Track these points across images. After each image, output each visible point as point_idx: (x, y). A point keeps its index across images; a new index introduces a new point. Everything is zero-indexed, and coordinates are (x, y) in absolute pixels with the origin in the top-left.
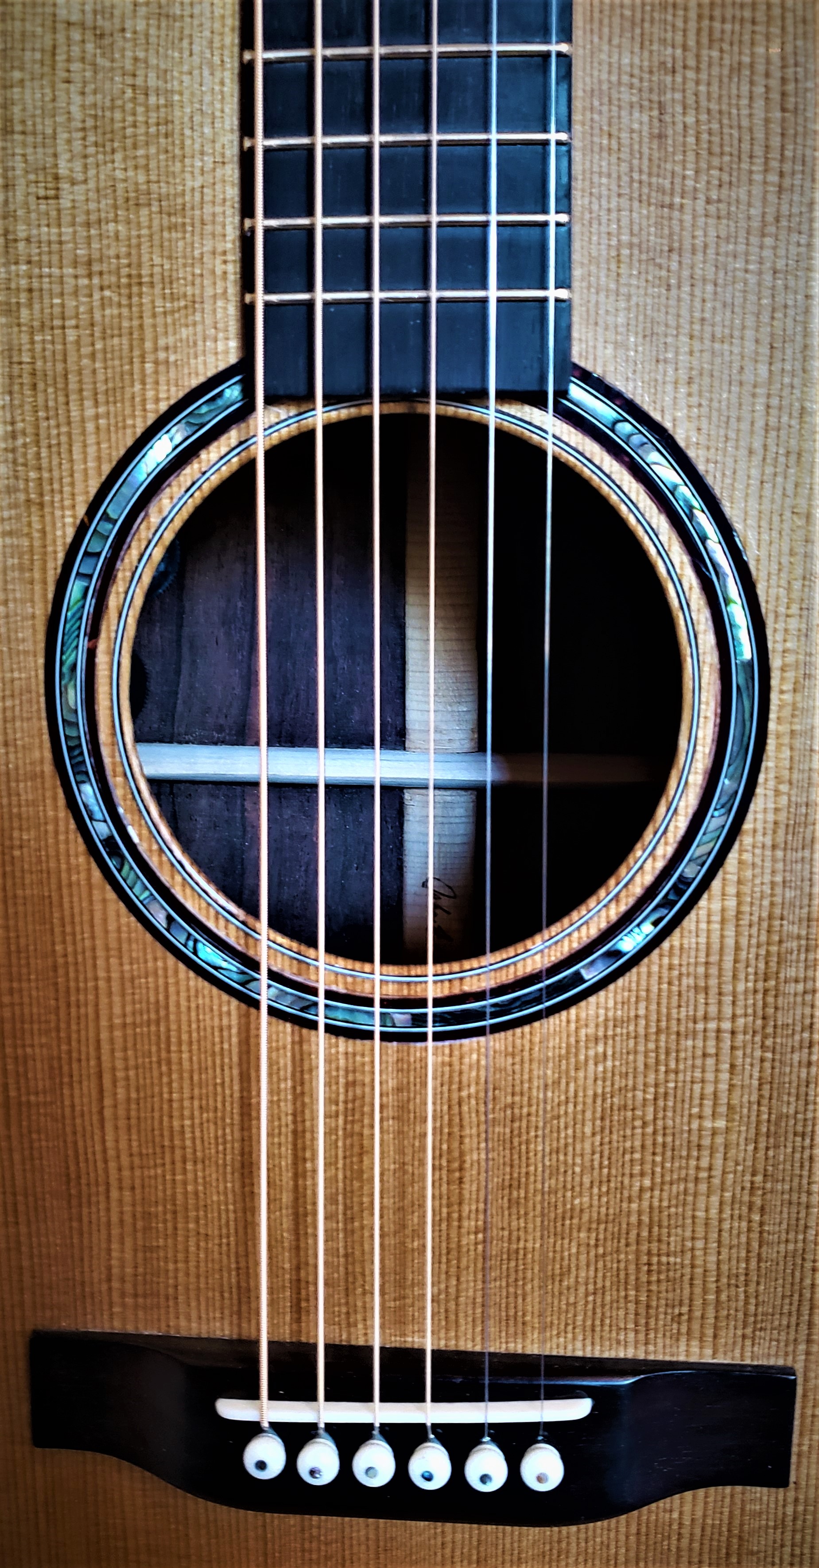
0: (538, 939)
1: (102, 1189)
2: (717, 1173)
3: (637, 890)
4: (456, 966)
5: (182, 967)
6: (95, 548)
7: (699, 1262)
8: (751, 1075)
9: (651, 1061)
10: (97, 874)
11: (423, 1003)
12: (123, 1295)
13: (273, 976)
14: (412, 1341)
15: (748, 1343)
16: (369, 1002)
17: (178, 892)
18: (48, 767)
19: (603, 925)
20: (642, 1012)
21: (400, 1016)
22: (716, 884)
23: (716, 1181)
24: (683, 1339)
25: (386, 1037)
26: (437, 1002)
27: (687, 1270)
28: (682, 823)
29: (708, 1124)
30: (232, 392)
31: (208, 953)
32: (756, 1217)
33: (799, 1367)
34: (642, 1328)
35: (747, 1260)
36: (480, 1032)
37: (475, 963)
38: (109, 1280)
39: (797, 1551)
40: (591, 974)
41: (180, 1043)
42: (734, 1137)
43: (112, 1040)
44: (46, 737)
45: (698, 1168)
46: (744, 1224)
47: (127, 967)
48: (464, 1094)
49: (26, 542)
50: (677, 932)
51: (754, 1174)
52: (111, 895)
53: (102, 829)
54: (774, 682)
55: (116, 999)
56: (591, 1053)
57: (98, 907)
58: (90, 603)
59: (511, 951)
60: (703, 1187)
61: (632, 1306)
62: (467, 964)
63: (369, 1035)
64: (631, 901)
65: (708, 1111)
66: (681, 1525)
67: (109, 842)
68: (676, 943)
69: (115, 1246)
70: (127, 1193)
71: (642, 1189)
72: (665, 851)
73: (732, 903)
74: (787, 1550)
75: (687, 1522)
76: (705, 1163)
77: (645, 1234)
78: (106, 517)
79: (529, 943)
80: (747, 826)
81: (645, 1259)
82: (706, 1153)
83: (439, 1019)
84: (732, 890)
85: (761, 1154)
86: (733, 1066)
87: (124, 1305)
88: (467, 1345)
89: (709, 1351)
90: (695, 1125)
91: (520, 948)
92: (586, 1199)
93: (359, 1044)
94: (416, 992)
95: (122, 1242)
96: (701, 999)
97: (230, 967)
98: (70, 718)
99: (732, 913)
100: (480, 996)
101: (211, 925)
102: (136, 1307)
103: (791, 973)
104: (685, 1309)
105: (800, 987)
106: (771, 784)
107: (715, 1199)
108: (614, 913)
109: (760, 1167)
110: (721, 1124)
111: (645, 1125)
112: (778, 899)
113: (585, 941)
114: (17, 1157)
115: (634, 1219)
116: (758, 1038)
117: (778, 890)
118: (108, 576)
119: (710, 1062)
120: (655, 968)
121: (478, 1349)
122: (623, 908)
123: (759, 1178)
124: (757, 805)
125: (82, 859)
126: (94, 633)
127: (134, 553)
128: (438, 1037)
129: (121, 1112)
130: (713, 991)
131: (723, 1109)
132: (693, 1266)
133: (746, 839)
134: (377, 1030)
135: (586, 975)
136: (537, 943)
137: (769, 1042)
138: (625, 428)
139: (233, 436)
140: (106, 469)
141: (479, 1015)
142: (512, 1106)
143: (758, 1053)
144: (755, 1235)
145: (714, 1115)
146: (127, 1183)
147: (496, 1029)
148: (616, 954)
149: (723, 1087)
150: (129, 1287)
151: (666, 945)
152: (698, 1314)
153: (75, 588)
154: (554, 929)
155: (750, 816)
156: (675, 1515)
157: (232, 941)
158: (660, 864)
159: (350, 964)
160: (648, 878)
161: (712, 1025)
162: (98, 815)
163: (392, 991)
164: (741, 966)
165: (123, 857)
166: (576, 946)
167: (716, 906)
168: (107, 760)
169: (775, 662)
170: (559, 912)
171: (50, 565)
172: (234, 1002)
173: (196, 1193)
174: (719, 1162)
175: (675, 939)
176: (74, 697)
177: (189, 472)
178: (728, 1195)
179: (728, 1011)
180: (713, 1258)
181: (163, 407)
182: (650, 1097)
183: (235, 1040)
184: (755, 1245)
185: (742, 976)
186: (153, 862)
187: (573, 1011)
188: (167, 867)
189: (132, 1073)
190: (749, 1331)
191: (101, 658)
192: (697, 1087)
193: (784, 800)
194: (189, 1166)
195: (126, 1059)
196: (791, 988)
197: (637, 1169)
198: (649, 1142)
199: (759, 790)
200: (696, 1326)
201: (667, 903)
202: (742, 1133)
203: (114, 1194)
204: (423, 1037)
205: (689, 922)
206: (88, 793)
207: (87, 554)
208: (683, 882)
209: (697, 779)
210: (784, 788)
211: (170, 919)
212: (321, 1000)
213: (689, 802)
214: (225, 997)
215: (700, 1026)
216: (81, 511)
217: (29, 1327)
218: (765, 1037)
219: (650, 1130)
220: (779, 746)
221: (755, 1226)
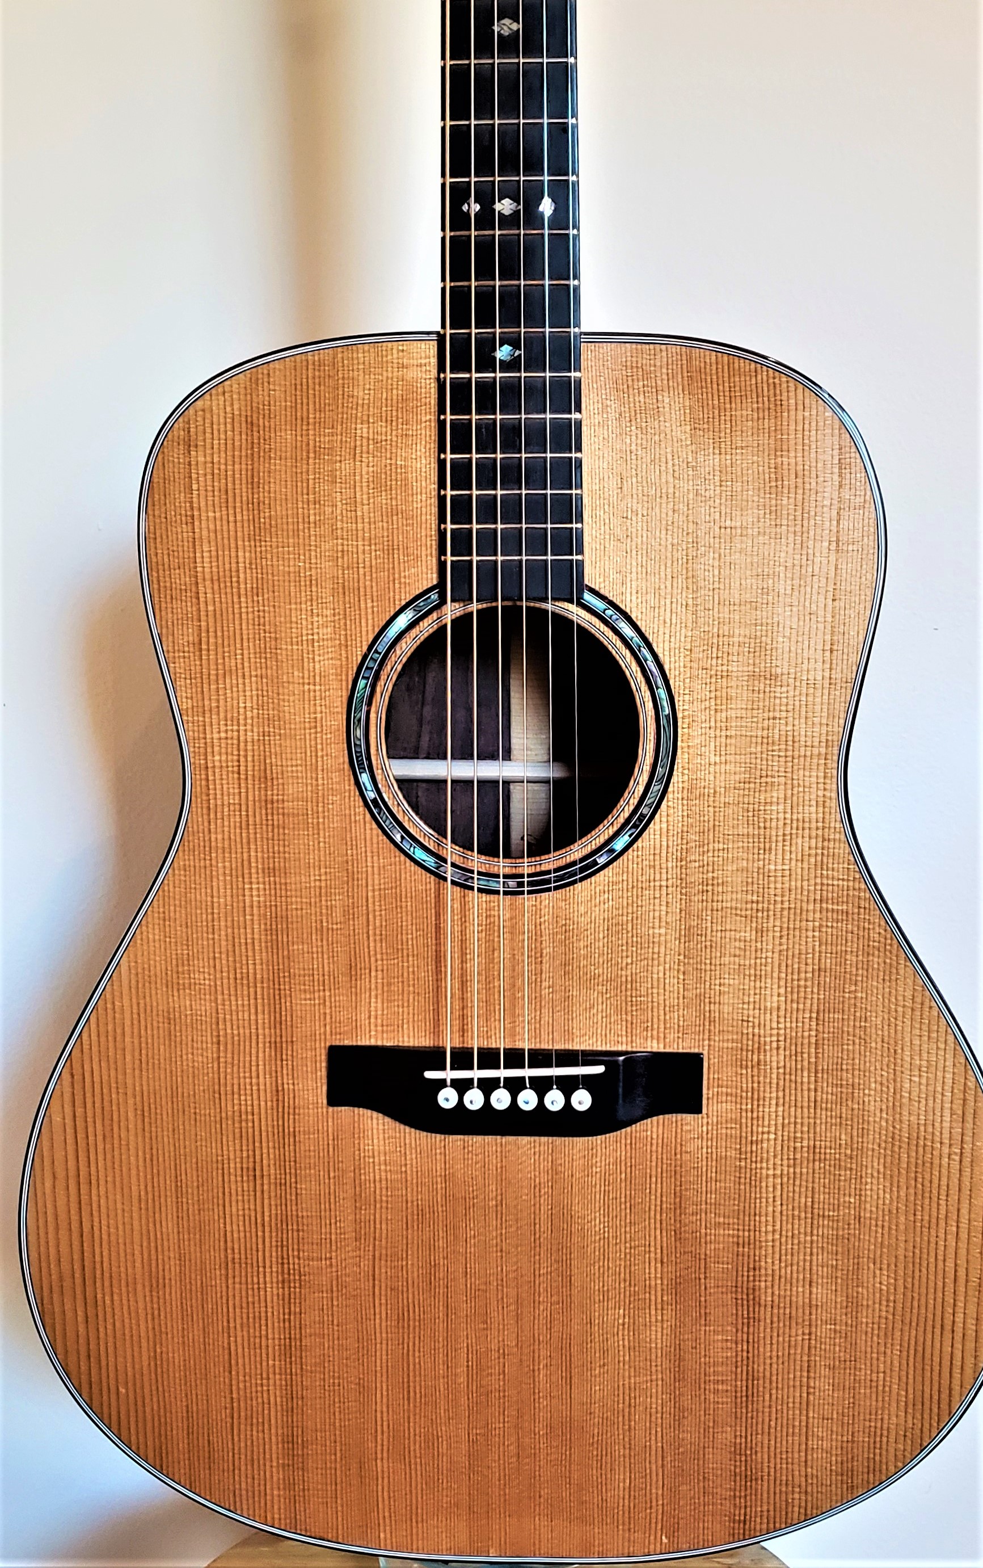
0: (576, 845)
1: (367, 971)
2: (662, 955)
3: (621, 820)
4: (538, 859)
5: (408, 860)
6: (371, 665)
7: (655, 1000)
8: (676, 908)
9: (630, 901)
10: (368, 816)
11: (522, 876)
12: (376, 1025)
13: (453, 865)
14: (519, 1045)
15: (680, 1040)
16: (498, 876)
17: (406, 825)
18: (347, 766)
19: (606, 837)
20: (625, 878)
21: (512, 883)
22: (657, 816)
23: (662, 959)
24: (649, 1039)
25: (505, 893)
26: (529, 876)
27: (650, 1004)
28: (641, 789)
29: (657, 931)
30: (434, 596)
31: (420, 854)
32: (681, 977)
33: (705, 1053)
34: (629, 1035)
35: (678, 998)
36: (549, 890)
37: (547, 857)
38: (369, 1018)
39: (709, 1150)
40: (602, 860)
41: (406, 897)
42: (669, 937)
43: (374, 897)
44: (346, 752)
45: (653, 953)
46: (676, 980)
47: (382, 861)
48: (542, 920)
49: (339, 663)
50: (640, 840)
51: (679, 955)
52: (375, 826)
53: (371, 795)
54: (679, 725)
55: (376, 876)
56: (602, 899)
57: (368, 832)
58: (368, 690)
59: (564, 851)
60: (656, 962)
61: (624, 1023)
62: (543, 857)
63: (497, 892)
64: (619, 825)
65: (657, 924)
66: (652, 1138)
67: (374, 801)
68: (640, 846)
69: (373, 1000)
70: (380, 973)
71: (627, 964)
72: (634, 802)
73: (664, 826)
74: (705, 1150)
75: (655, 1136)
76: (656, 950)
77: (629, 986)
78: (376, 652)
79: (572, 847)
80: (670, 789)
81: (629, 999)
82: (656, 945)
83: (530, 884)
84: (664, 819)
85: (682, 945)
86: (667, 903)
87: (376, 1031)
88: (545, 1046)
89: (662, 1046)
90: (651, 932)
91: (568, 849)
92: (601, 970)
93: (492, 897)
94: (520, 871)
95: (376, 998)
96: (652, 871)
97: (430, 861)
98: (357, 743)
99: (664, 830)
100: (548, 872)
101: (422, 840)
102: (382, 1032)
103: (693, 858)
104: (649, 1024)
105: (697, 864)
106: (680, 770)
107: (661, 968)
108: (611, 831)
109: (682, 952)
110: (663, 931)
111: (628, 932)
112: (685, 823)
113: (598, 845)
114: (325, 956)
115: (624, 979)
116: (678, 890)
117: (685, 819)
118: (377, 677)
119: (657, 901)
120: (630, 857)
121: (550, 1047)
122: (615, 828)
123: (682, 957)
124: (674, 779)
125: (361, 809)
126: (369, 704)
127: (389, 667)
128: (530, 892)
129: (378, 932)
130: (657, 868)
131: (663, 924)
132: (652, 1002)
133: (670, 795)
134: (502, 889)
135: (599, 861)
136: (575, 847)
137: (684, 891)
138: (608, 612)
139: (435, 615)
140: (377, 630)
141: (548, 881)
142: (565, 925)
143: (679, 896)
144: (681, 986)
145: (660, 927)
146: (380, 968)
147: (556, 888)
148: (612, 851)
149: (663, 913)
150: (379, 1021)
151: (635, 846)
152: (655, 1026)
153: (362, 683)
154: (584, 840)
155: (671, 785)
156: (649, 1133)
157: (432, 848)
158: (632, 808)
159: (487, 858)
160: (627, 814)
161: (657, 884)
162: (369, 788)
163: (507, 871)
164: (670, 855)
165: (381, 809)
166: (594, 847)
167: (657, 827)
168: (374, 762)
169: (679, 717)
170: (584, 832)
171: (350, 672)
172: (433, 877)
173: (413, 972)
174: (662, 950)
175: (639, 843)
176: (359, 733)
177: (414, 632)
178: (667, 966)
179: (664, 876)
180: (662, 998)
181: (403, 603)
182: (630, 918)
183: (433, 895)
184: (681, 990)
185: (670, 859)
186: (395, 810)
187: (593, 878)
188: (401, 813)
189: (383, 913)
190: (680, 1035)
191: (373, 715)
192: (651, 914)
193: (686, 778)
194: (411, 959)
195: (380, 906)
196: (693, 864)
197: (625, 954)
198: (630, 941)
199: (675, 773)
200: (655, 1033)
201: (635, 826)
202: (672, 935)
203: (373, 974)
204: (522, 893)
205: (645, 834)
206: (365, 778)
207: (367, 668)
208: (643, 816)
209: (647, 768)
210: (686, 772)
211: (402, 838)
212: (476, 876)
213: (644, 778)
214: (428, 875)
215: (652, 884)
216: (365, 648)
217: (328, 1044)
218: (682, 888)
219: (630, 935)
220: (683, 752)
221: (681, 981)
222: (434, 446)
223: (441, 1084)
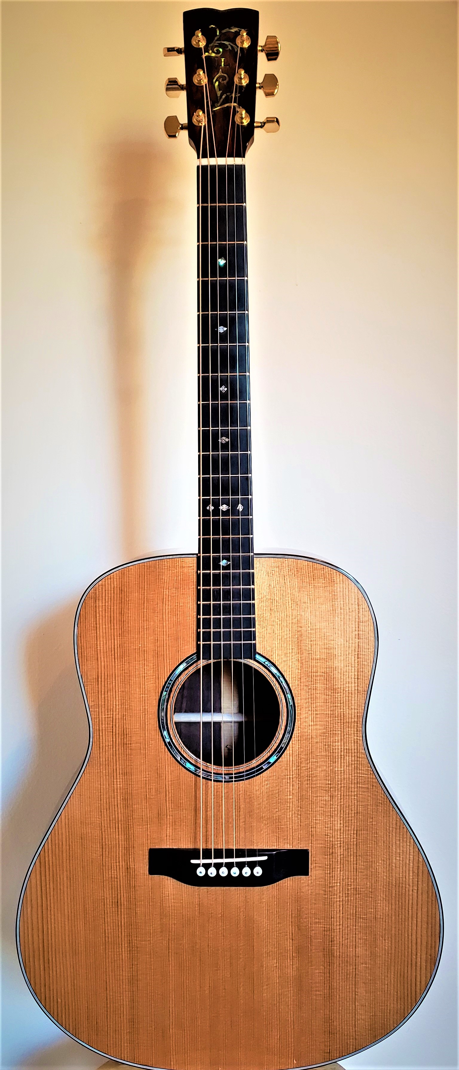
0: (254, 760)
1: (166, 816)
2: (291, 807)
3: (273, 749)
4: (238, 766)
5: (183, 768)
7: (288, 827)
8: (296, 787)
9: (277, 784)
10: (166, 749)
11: (232, 774)
12: (169, 840)
13: (203, 770)
14: (230, 847)
15: (299, 844)
16: (222, 774)
17: (182, 753)
18: (158, 728)
19: (267, 757)
20: (275, 774)
21: (227, 777)
22: (288, 748)
23: (291, 809)
24: (286, 844)
25: (225, 782)
26: (235, 774)
27: (286, 829)
28: (281, 736)
29: (289, 797)
30: (195, 657)
31: (188, 765)
32: (299, 817)
33: (310, 849)
34: (277, 842)
35: (298, 826)
36: (243, 780)
37: (241, 765)
38: (167, 836)
39: (312, 891)
40: (265, 767)
41: (182, 784)
42: (294, 800)
43: (168, 784)
44: (157, 722)
45: (287, 807)
46: (297, 818)
47: (172, 768)
48: (240, 793)
49: (155, 685)
50: (281, 758)
51: (298, 807)
52: (169, 754)
53: (168, 740)
54: (296, 709)
55: (170, 775)
56: (265, 783)
57: (166, 756)
58: (167, 696)
59: (249, 763)
60: (288, 811)
61: (275, 837)
63: (222, 781)
64: (272, 752)
65: (288, 794)
66: (287, 886)
67: (169, 743)
68: (281, 760)
69: (168, 829)
70: (171, 817)
71: (276, 812)
72: (278, 742)
73: (291, 752)
74: (310, 891)
75: (289, 885)
76: (288, 805)
77: (277, 821)
78: (171, 680)
79: (252, 761)
80: (293, 736)
81: (277, 827)
82: (288, 803)
83: (235, 777)
84: (291, 749)
85: (299, 803)
86: (293, 785)
87: (169, 842)
88: (241, 848)
89: (291, 846)
90: (286, 798)
91: (250, 762)
92: (265, 814)
93: (219, 783)
94: (231, 772)
95: (169, 828)
96: (286, 771)
97: (192, 768)
98: (162, 718)
99: (291, 754)
100: (243, 772)
101: (189, 759)
102: (172, 842)
103: (303, 765)
104: (286, 837)
105: (305, 768)
106: (297, 728)
107: (291, 813)
108: (269, 754)
109: (299, 806)
110: (291, 797)
111: (276, 798)
112: (300, 751)
113: (263, 760)
114: (148, 810)
115: (275, 818)
116: (297, 779)
117: (300, 749)
118: (171, 691)
119: (288, 784)
120: (277, 765)
121: (244, 848)
122: (270, 753)
123: (299, 808)
124: (295, 732)
125: (164, 746)
126: (168, 702)
127: (176, 686)
128: (235, 781)
129: (170, 799)
130: (288, 770)
131: (291, 794)
132: (287, 828)
133: (293, 739)
134: (223, 780)
135: (264, 767)
136: (254, 761)
137: (300, 780)
138: (266, 663)
139: (195, 665)
140: (171, 672)
141: (243, 776)
142: (250, 795)
143: (298, 782)
144: (299, 821)
145: (290, 795)
146: (171, 815)
147: (246, 779)
148: (269, 763)
149: (291, 789)
150: (171, 837)
151: (279, 760)
152: (289, 838)
153: (164, 693)
154: (257, 758)
155: (293, 734)
156: (286, 884)
157: (193, 763)
158: (277, 744)
159: (217, 766)
160: (275, 747)
161: (288, 777)
162: (167, 737)
163: (226, 772)
164: (293, 764)
165: (172, 746)
166: (262, 761)
167: (288, 752)
168: (169, 726)
169: (296, 705)
170: (258, 755)
171: (160, 689)
172: (193, 775)
173: (185, 816)
174: (291, 805)
175: (281, 759)
176: (163, 714)
177: (186, 672)
178: (293, 812)
179: (291, 773)
180: (291, 826)
181: (182, 660)
182: (277, 792)
183: (193, 783)
184: (299, 822)
185: (294, 766)
186: (178, 747)
187: (261, 775)
188: (180, 748)
189: (172, 791)
190: (299, 842)
191: (169, 707)
192: (286, 790)
193: (300, 731)
194: (184, 811)
195: (171, 788)
196: (303, 768)
197: (275, 807)
198: (277, 802)
199: (295, 729)
200: (288, 841)
201: (279, 752)
202: (295, 799)
203: (168, 817)
204: (232, 781)
205: (283, 756)
206: (165, 733)
207: (167, 687)
208: (282, 748)
209: (283, 727)
210: (299, 729)
211: (181, 758)
212: (212, 774)
213: (283, 732)
214: (192, 774)
215: (286, 777)
216: (166, 679)
217: (149, 848)
218: (299, 779)
219: (277, 799)
220: (298, 721)
221: (299, 819)
222: (195, 598)
223: (198, 865)
